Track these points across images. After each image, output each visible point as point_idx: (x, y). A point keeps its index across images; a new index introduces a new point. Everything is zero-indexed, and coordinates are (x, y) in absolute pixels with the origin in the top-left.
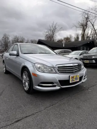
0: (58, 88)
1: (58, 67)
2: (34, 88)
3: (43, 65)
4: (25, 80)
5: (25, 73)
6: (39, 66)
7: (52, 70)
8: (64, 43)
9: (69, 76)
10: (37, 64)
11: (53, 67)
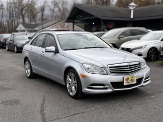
0: (110, 90)
1: (110, 67)
2: (83, 91)
3: (93, 65)
4: (70, 84)
5: (70, 75)
6: (88, 66)
7: (102, 71)
8: (134, 10)
9: (123, 78)
10: (85, 64)
11: (104, 68)
